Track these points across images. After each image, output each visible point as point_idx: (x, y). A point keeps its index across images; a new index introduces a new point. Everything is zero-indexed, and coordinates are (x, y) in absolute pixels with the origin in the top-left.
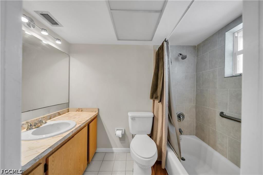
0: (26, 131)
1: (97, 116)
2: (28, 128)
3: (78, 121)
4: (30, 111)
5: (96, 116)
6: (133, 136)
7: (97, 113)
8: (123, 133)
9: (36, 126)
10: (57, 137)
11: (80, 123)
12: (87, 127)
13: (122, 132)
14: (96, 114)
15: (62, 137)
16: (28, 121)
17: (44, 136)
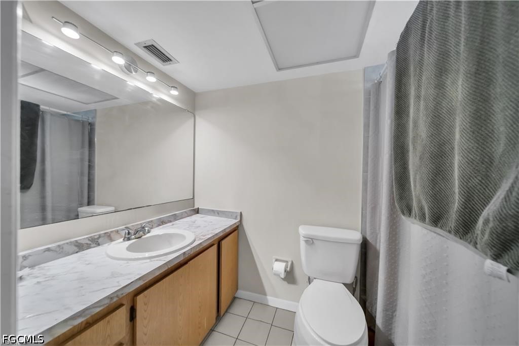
0: (122, 242)
1: (238, 227)
2: (125, 237)
3: (201, 233)
4: (131, 209)
5: (235, 226)
6: (310, 281)
7: (238, 220)
8: (288, 269)
9: (137, 235)
10: (157, 260)
11: (202, 239)
12: (215, 247)
13: (286, 267)
14: (235, 224)
15: (165, 262)
16: (128, 226)
17: (147, 255)
